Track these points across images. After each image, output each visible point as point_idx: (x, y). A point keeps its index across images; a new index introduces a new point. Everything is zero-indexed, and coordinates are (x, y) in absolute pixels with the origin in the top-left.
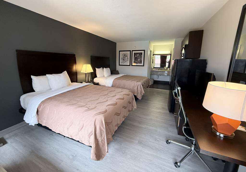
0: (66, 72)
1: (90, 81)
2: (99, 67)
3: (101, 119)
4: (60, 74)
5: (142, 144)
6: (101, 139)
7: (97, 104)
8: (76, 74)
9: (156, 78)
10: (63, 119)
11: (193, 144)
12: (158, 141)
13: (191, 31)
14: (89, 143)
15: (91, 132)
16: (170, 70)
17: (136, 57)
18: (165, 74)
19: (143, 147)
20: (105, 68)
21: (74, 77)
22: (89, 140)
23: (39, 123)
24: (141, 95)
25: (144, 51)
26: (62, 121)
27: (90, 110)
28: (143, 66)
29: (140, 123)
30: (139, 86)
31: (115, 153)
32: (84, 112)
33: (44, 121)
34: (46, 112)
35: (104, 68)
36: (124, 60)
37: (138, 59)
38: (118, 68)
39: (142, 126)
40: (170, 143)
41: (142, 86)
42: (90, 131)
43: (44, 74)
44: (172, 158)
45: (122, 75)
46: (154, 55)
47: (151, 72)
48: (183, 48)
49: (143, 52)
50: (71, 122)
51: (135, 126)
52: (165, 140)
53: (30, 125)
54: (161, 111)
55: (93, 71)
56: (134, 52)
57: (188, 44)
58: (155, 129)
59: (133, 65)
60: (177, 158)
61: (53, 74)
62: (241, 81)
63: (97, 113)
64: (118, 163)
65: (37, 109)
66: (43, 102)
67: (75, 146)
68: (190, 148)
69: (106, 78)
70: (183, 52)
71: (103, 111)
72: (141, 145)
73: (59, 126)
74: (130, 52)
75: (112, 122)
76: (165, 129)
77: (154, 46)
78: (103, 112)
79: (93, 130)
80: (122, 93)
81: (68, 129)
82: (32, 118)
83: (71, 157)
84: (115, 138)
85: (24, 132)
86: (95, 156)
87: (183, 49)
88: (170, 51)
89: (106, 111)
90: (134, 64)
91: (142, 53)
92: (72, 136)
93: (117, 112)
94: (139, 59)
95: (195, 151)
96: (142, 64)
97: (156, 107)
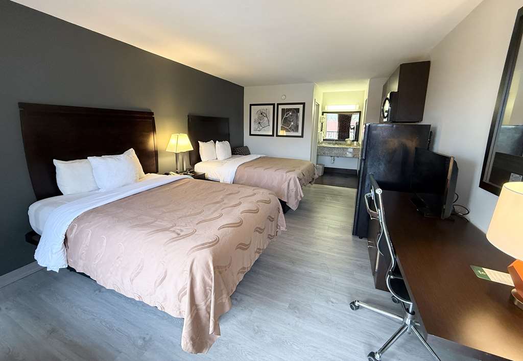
0: (132, 151)
1: (186, 171)
2: (205, 140)
3: (204, 258)
4: (118, 156)
5: (298, 309)
6: (205, 304)
7: (197, 224)
8: (156, 154)
9: (329, 163)
10: (121, 259)
11: (408, 312)
12: (332, 303)
13: (403, 64)
14: (180, 312)
15: (184, 288)
16: (358, 144)
17: (286, 118)
18: (347, 153)
19: (298, 317)
20: (219, 141)
21: (149, 161)
22: (179, 305)
23: (68, 266)
24: (296, 200)
25: (302, 105)
26: (120, 262)
27: (182, 239)
28: (302, 136)
29: (293, 262)
30: (292, 182)
31: (239, 332)
32: (170, 243)
33: (81, 263)
34: (83, 243)
35: (217, 142)
36: (259, 123)
37: (290, 122)
38: (248, 141)
39: (298, 268)
40: (358, 309)
41: (297, 180)
42: (180, 287)
43: (83, 156)
44: (364, 343)
45: (255, 158)
46: (324, 114)
47: (317, 150)
48: (387, 99)
49: (301, 107)
50: (139, 266)
51: (282, 268)
52: (346, 301)
53: (48, 270)
54: (338, 235)
55: (193, 149)
56: (281, 107)
57: (396, 91)
58: (325, 275)
59: (279, 134)
60: (373, 342)
61: (103, 156)
62: (512, 174)
63: (196, 247)
64: (244, 354)
65: (66, 235)
66: (78, 220)
67: (149, 315)
68: (402, 320)
69: (222, 162)
70: (387, 106)
71: (211, 241)
72: (296, 312)
73: (111, 273)
74: (272, 106)
75: (230, 264)
76: (347, 275)
77: (324, 93)
78: (210, 243)
79: (187, 284)
80: (254, 198)
81: (132, 280)
82: (54, 256)
83: (140, 342)
84: (239, 297)
85: (37, 285)
86: (191, 342)
87: (387, 101)
88: (358, 106)
89: (217, 241)
90: (281, 133)
91: (299, 109)
92: (142, 297)
93: (243, 242)
94: (292, 121)
95: (412, 327)
96: (299, 134)
97: (329, 227)
